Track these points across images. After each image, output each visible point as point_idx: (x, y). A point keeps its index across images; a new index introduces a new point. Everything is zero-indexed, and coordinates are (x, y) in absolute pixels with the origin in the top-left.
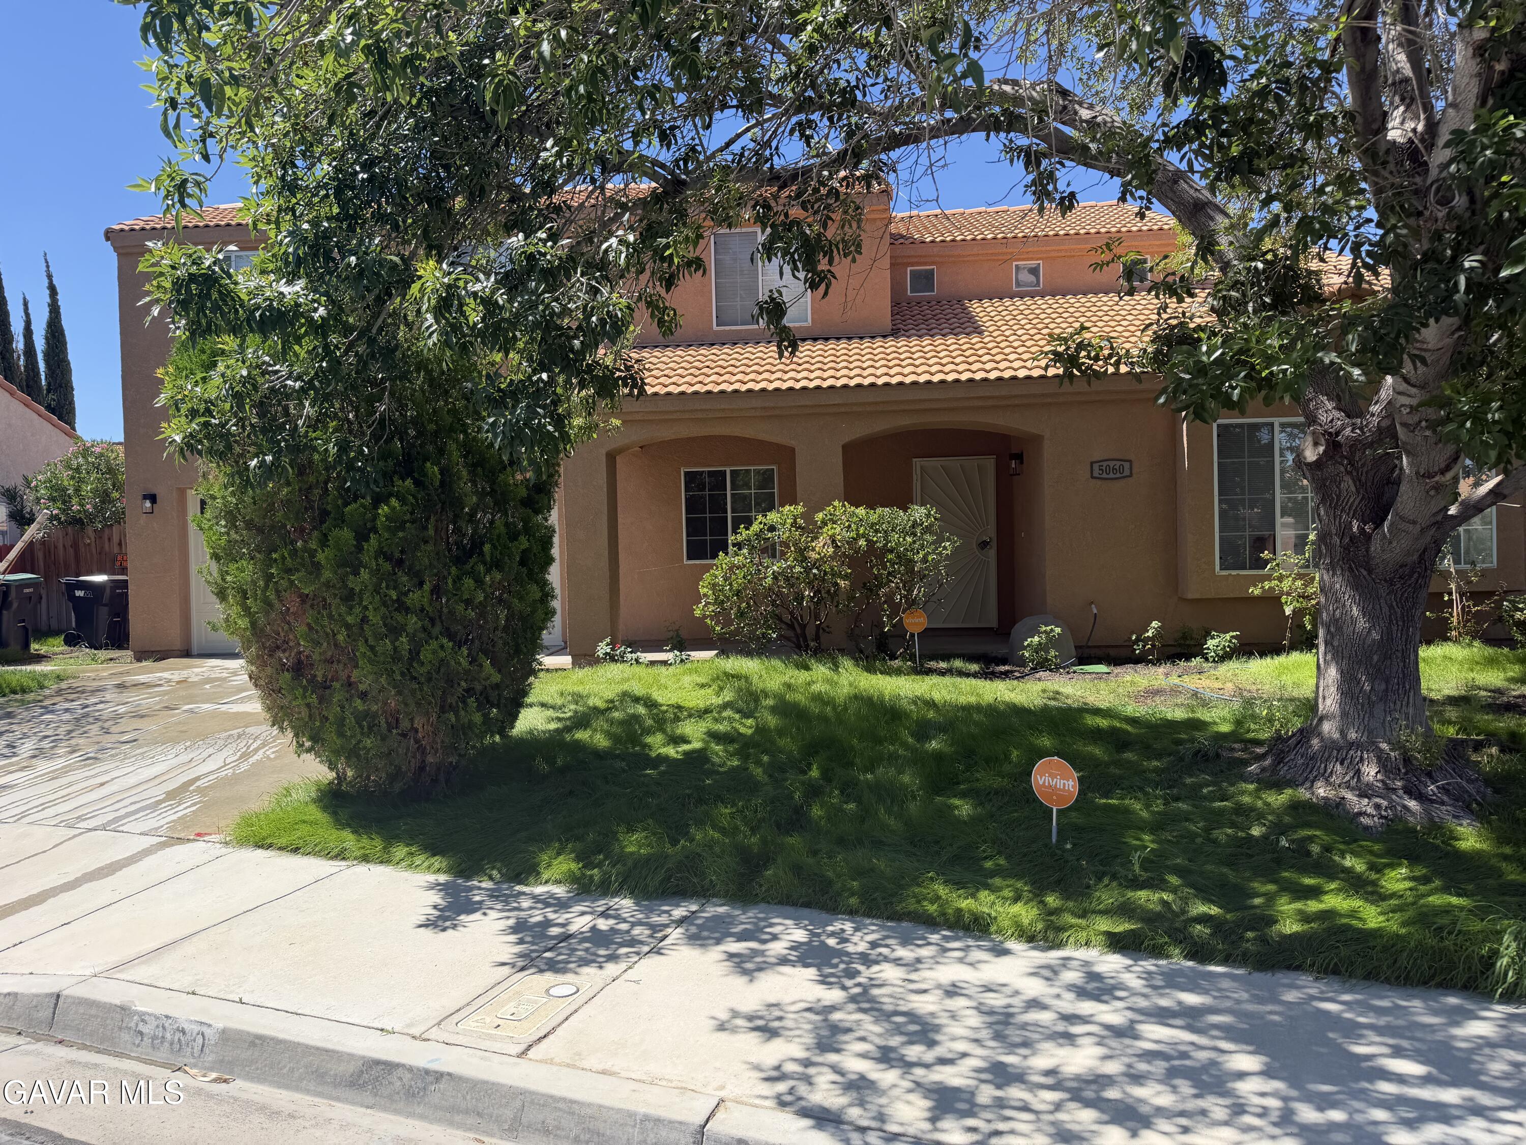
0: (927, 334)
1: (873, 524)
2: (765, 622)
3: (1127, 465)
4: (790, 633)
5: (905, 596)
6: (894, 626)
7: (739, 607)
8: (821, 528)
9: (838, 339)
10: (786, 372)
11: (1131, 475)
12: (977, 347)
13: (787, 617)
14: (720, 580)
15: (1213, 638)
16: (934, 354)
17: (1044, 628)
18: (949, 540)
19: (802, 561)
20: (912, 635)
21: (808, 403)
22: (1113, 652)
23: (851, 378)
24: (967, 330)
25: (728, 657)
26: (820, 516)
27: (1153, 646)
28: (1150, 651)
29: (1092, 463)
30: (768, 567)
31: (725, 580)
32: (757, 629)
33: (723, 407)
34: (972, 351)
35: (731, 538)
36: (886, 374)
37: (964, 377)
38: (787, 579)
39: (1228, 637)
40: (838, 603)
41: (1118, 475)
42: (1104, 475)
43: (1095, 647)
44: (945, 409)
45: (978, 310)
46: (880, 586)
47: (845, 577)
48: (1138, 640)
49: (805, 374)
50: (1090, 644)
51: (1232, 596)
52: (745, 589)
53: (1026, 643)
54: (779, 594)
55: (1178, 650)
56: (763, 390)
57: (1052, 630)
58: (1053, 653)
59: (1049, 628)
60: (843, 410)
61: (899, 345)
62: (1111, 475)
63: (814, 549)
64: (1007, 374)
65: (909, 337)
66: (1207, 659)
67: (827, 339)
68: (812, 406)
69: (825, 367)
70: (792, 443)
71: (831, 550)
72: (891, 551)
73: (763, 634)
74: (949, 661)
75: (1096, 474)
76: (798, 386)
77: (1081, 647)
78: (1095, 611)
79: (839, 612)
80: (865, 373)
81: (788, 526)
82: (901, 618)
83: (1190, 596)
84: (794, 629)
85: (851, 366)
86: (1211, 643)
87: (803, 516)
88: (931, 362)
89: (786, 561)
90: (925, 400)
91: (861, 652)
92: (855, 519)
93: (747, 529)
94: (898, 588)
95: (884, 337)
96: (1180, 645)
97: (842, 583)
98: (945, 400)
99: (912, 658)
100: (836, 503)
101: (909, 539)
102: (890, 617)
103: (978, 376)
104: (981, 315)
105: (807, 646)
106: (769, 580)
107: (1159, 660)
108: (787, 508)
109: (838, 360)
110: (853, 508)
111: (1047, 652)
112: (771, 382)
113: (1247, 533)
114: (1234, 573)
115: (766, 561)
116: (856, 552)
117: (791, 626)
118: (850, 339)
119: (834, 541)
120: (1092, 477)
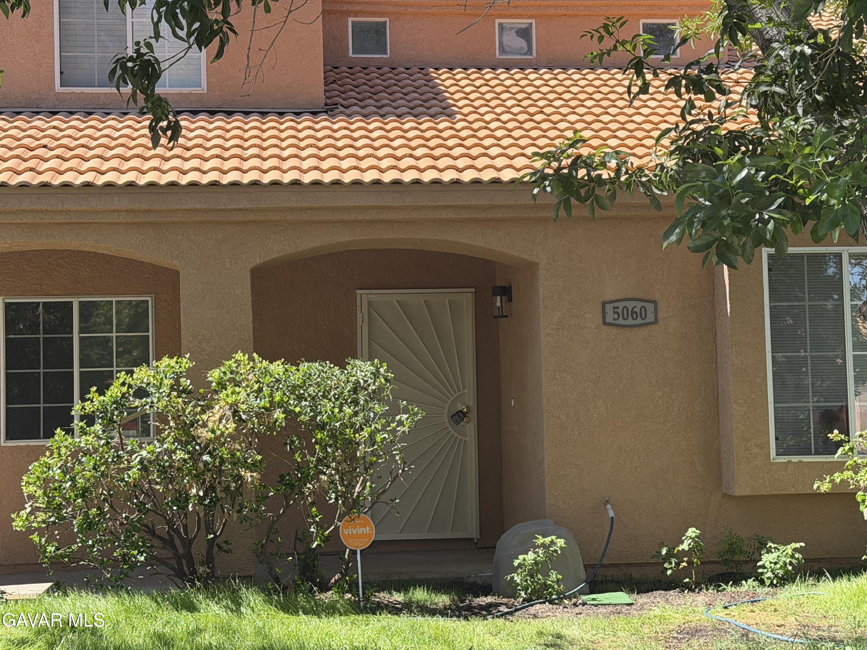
0: (375, 113)
1: (295, 387)
2: (127, 538)
3: (650, 307)
4: (166, 553)
5: (343, 495)
6: (326, 540)
7: (86, 513)
8: (216, 392)
9: (247, 114)
10: (167, 160)
11: (656, 322)
12: (445, 134)
13: (162, 528)
14: (57, 473)
15: (769, 551)
16: (385, 141)
17: (541, 540)
18: (406, 411)
19: (187, 443)
20: (353, 553)
21: (198, 206)
22: (636, 573)
23: (265, 172)
24: (432, 111)
25: (66, 594)
26: (214, 375)
27: (690, 563)
28: (686, 572)
29: (604, 304)
30: (132, 452)
31: (65, 473)
32: (114, 549)
33: (67, 207)
34: (439, 141)
35: (77, 409)
36: (316, 168)
37: (428, 177)
38: (163, 471)
39: (789, 549)
40: (242, 507)
41: (639, 321)
42: (621, 321)
43: (613, 565)
44: (399, 222)
45: (448, 83)
46: (305, 480)
47: (253, 467)
48: (670, 555)
49: (195, 163)
50: (605, 562)
51: (792, 491)
52: (97, 484)
53: (516, 563)
54: (151, 494)
55: (724, 569)
56: (131, 185)
57: (552, 543)
58: (554, 576)
59: (548, 540)
60: (252, 217)
61: (335, 127)
62: (630, 322)
63: (204, 425)
64: (487, 176)
65: (349, 116)
66: (762, 582)
67: (230, 113)
68: (206, 211)
69: (227, 154)
70: (176, 264)
71: (232, 426)
72: (322, 427)
73: (124, 556)
74: (406, 591)
75: (609, 319)
76: (184, 180)
77: (592, 566)
78: (612, 514)
79: (242, 520)
80: (286, 165)
81: (165, 389)
82: (337, 528)
83: (739, 491)
84: (173, 547)
85: (266, 154)
86: (767, 559)
87: (189, 373)
88: (382, 153)
89: (162, 442)
90: (371, 208)
91: (277, 580)
92: (268, 379)
93: (101, 393)
94: (332, 482)
95: (314, 114)
96: (726, 562)
97: (248, 476)
98: (400, 208)
99: (353, 588)
100: (239, 356)
101: (348, 410)
102: (320, 526)
103: (448, 176)
104: (452, 89)
105: (194, 572)
106: (134, 473)
107: (698, 585)
108: (166, 361)
109: (246, 144)
110: (265, 363)
111: (546, 575)
112: (144, 173)
113: (811, 405)
114: (795, 459)
115: (131, 443)
116: (271, 429)
117: (169, 543)
118: (264, 114)
119: (235, 413)
120: (605, 323)
